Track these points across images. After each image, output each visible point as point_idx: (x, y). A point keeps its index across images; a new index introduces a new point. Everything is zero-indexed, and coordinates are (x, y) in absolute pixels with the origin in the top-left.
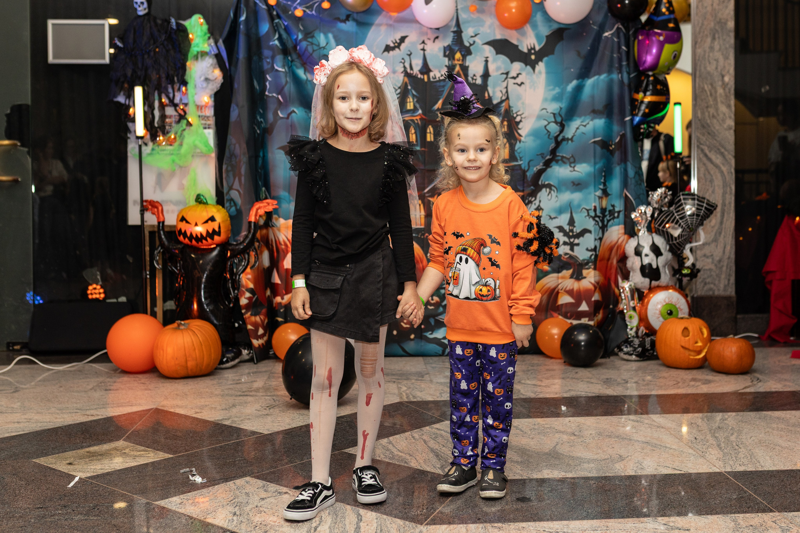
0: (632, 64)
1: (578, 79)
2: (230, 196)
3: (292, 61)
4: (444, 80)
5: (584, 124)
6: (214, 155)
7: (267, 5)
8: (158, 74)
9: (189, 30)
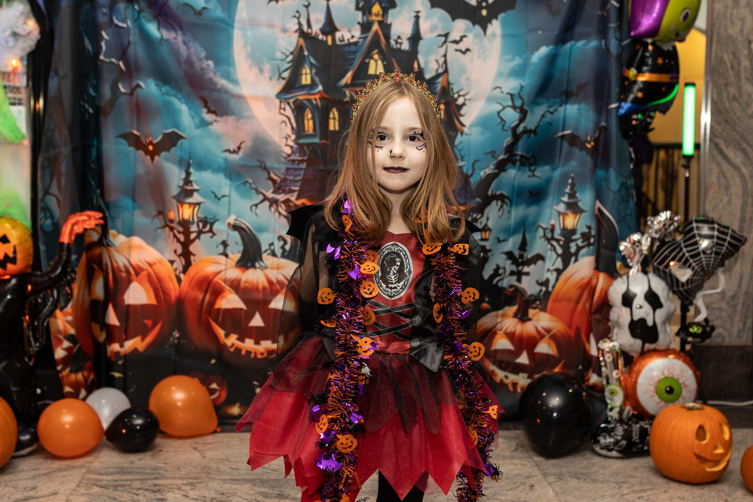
0: (625, 26)
1: (547, 45)
2: (46, 202)
3: (139, 12)
4: (356, 43)
5: (551, 110)
6: (27, 143)
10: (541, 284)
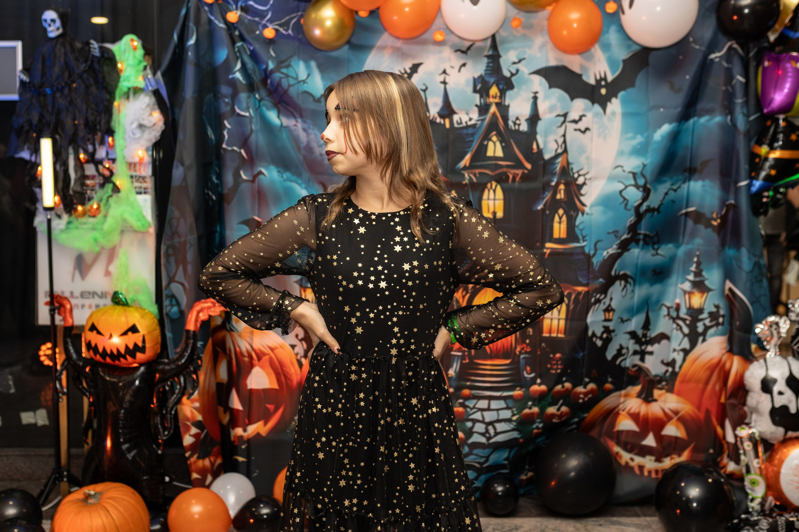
0: (752, 102)
1: (670, 123)
2: (170, 289)
3: (260, 101)
4: (474, 126)
5: (675, 187)
6: (152, 230)
7: (226, 22)
8: (74, 119)
9: (118, 58)
10: (667, 364)
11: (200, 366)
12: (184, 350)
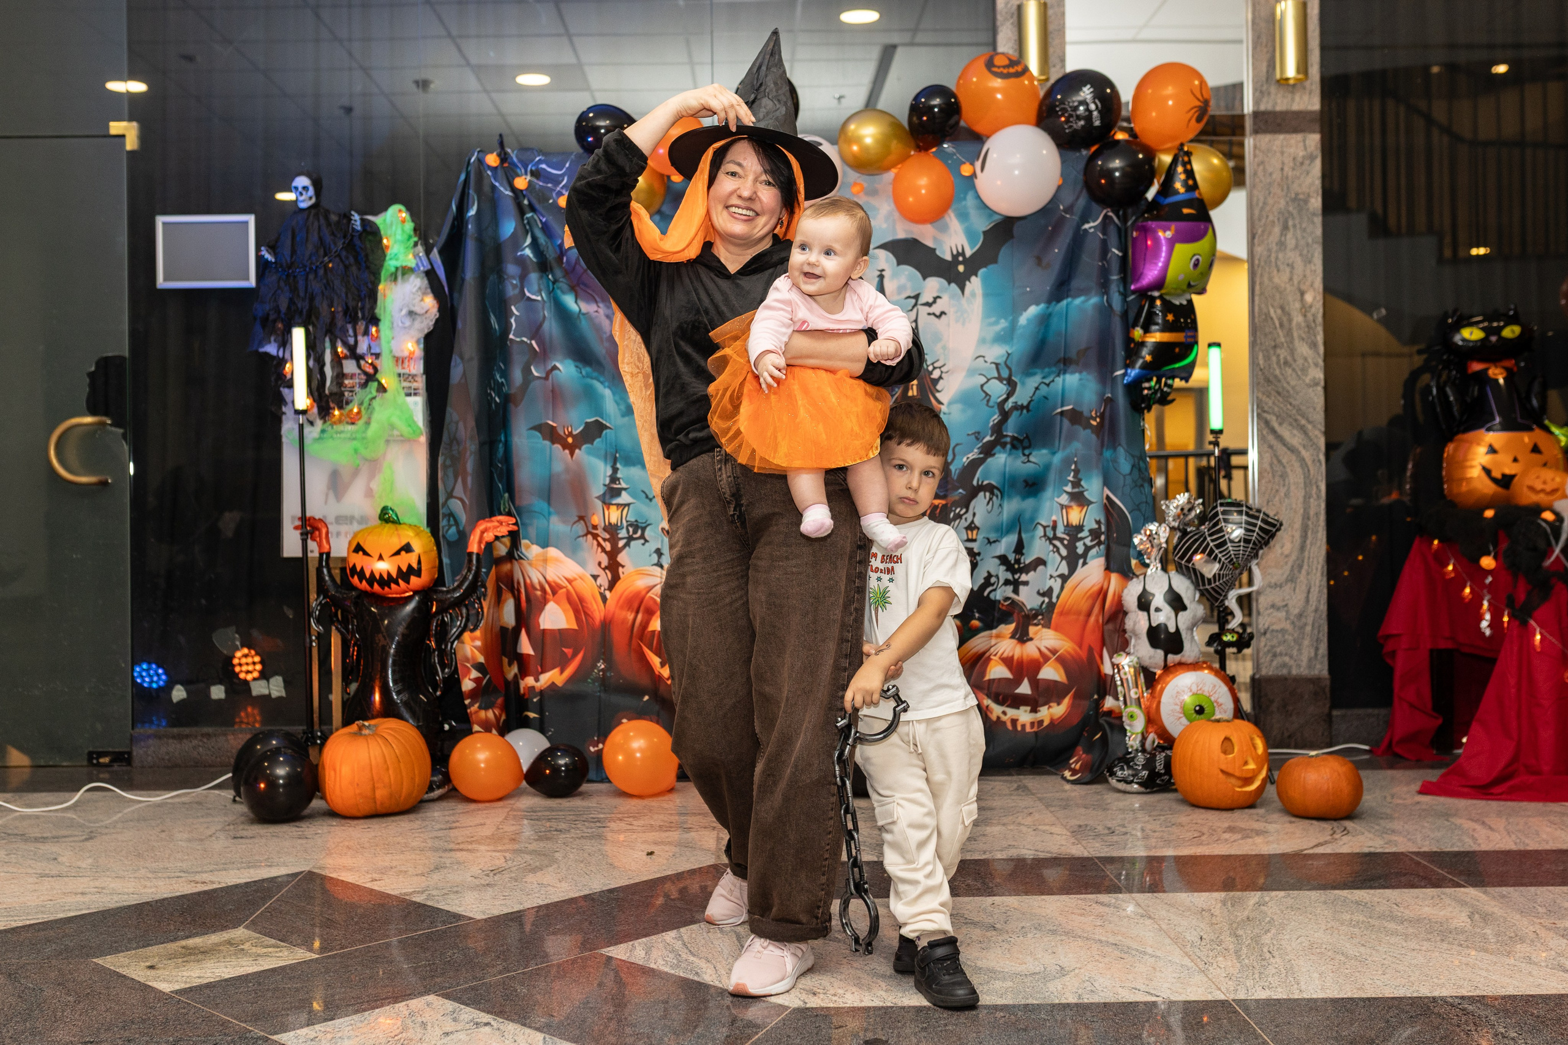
1: (1038, 304)
2: (448, 508)
3: (554, 283)
5: (1047, 381)
6: (424, 439)
7: (513, 189)
8: (331, 306)
9: (382, 232)
10: (1043, 595)
11: (485, 595)
12: (465, 578)
